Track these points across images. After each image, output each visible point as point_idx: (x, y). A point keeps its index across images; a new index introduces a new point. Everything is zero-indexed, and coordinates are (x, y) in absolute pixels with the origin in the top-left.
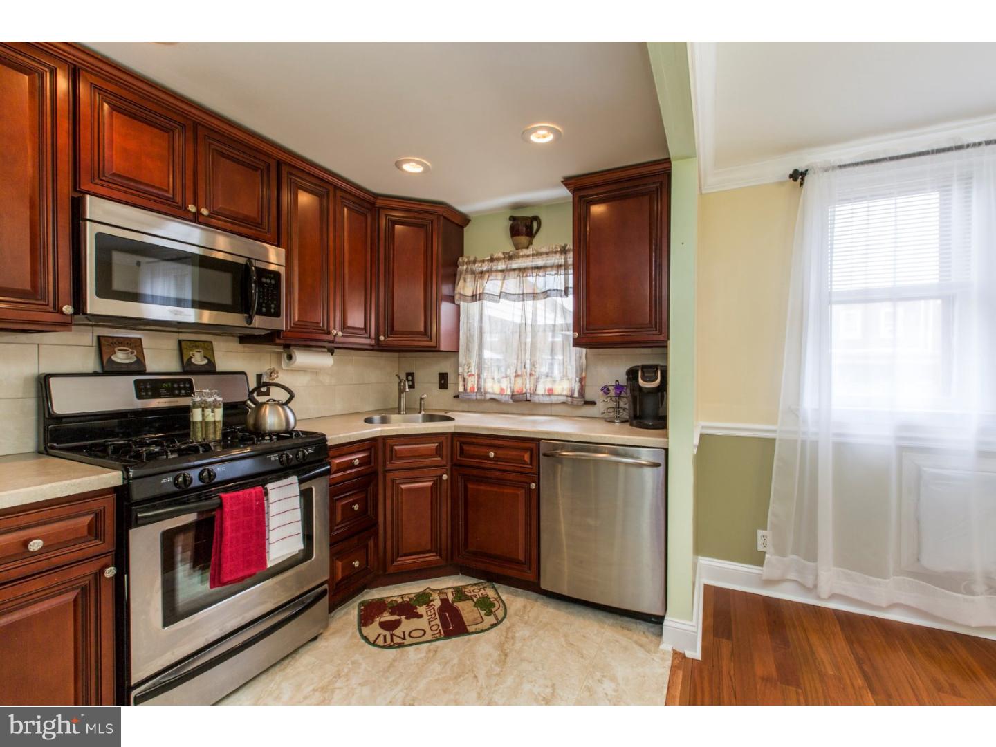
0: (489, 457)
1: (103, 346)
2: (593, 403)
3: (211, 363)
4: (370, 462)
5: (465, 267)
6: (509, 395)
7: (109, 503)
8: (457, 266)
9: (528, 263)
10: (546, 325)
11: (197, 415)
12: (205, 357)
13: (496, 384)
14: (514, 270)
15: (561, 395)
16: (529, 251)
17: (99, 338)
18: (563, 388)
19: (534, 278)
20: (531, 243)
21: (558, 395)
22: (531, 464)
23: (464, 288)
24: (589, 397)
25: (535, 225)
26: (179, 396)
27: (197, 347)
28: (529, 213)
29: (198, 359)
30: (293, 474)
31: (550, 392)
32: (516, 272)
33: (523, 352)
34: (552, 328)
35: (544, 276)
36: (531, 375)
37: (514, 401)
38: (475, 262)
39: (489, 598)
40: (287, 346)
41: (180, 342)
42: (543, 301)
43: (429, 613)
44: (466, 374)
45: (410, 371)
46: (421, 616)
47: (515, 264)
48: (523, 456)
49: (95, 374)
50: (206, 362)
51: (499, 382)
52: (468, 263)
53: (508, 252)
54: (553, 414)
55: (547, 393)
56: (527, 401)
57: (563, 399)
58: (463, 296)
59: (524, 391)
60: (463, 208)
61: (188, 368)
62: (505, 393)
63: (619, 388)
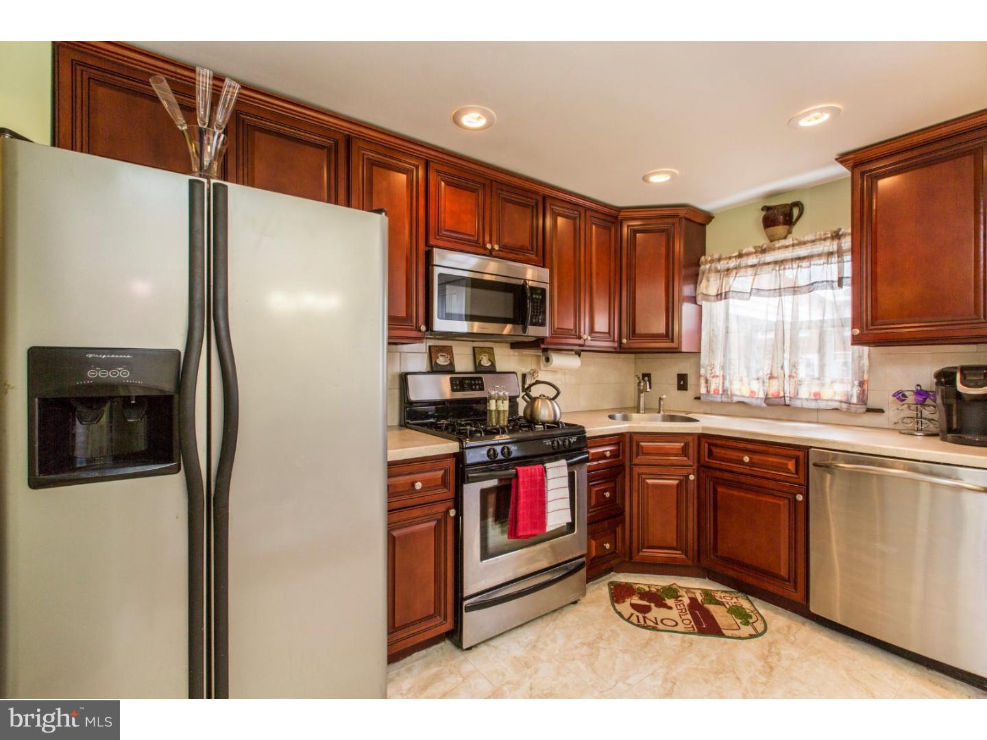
0: (743, 461)
1: (432, 352)
2: (881, 411)
3: (493, 365)
4: (618, 456)
5: (708, 266)
6: (761, 398)
7: (451, 464)
8: (699, 265)
9: (788, 254)
10: (810, 322)
11: (492, 405)
12: (489, 360)
13: (745, 386)
14: (768, 264)
15: (832, 400)
16: (789, 241)
17: (430, 347)
18: (835, 393)
19: (795, 271)
20: (789, 232)
21: (828, 400)
22: (797, 472)
23: (707, 288)
24: (872, 403)
25: (796, 212)
26: (475, 390)
27: (484, 352)
28: (788, 200)
29: (485, 362)
30: (562, 458)
31: (817, 397)
32: (771, 266)
33: (780, 353)
34: (819, 324)
35: (809, 267)
36: (790, 376)
37: (769, 405)
38: (719, 260)
39: (744, 609)
40: (545, 350)
41: (474, 348)
42: (807, 295)
43: (678, 607)
44: (708, 376)
45: (646, 372)
46: (670, 608)
47: (769, 257)
48: (787, 464)
49: (428, 373)
50: (489, 364)
51: (749, 384)
52: (712, 261)
53: (760, 245)
54: (820, 421)
55: (812, 397)
56: (785, 405)
57: (836, 405)
58: (706, 297)
59: (782, 394)
60: (706, 207)
61: (479, 368)
62: (757, 396)
63: (922, 395)
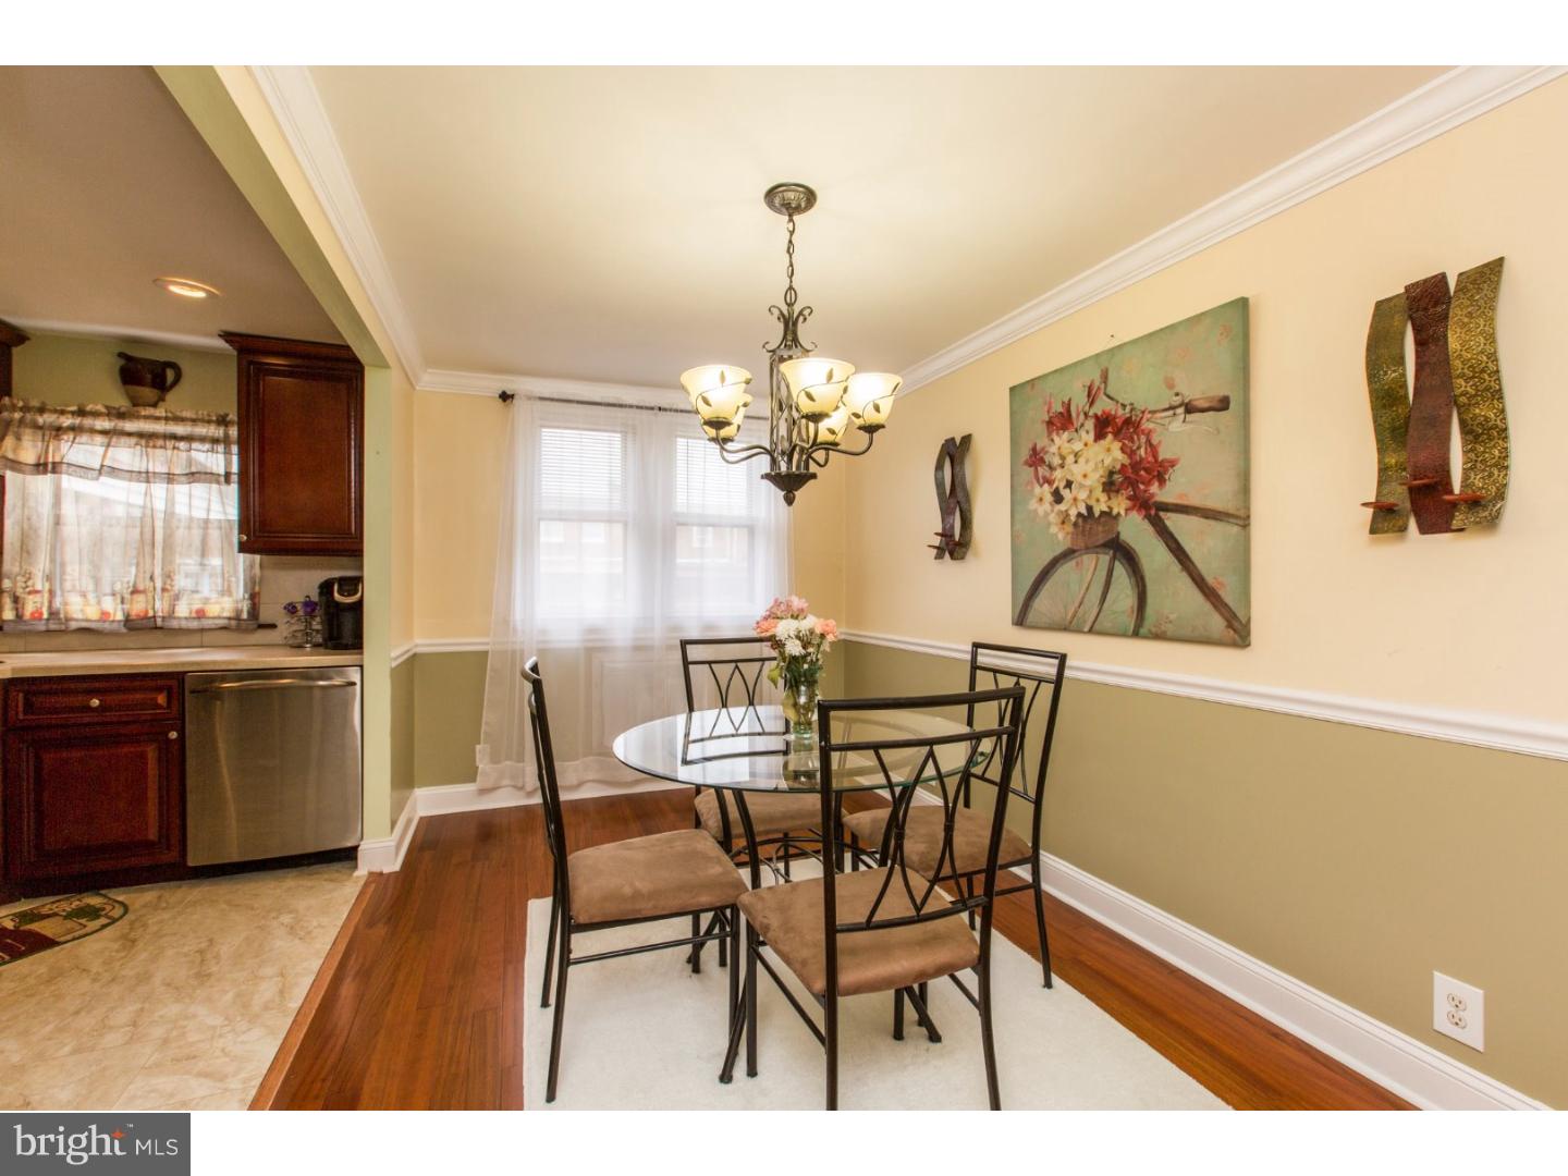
0: (89, 706)
2: (273, 626)
5: (18, 415)
6: (119, 621)
9: (160, 427)
10: (191, 519)
13: (91, 605)
14: (130, 434)
15: (219, 618)
16: (161, 412)
18: (223, 609)
19: (169, 452)
20: (162, 399)
21: (214, 618)
22: (169, 706)
23: (16, 450)
24: (264, 617)
25: (170, 374)
28: (162, 357)
31: (200, 614)
32: (133, 440)
33: (148, 560)
34: (202, 525)
35: (189, 451)
36: (164, 590)
37: (130, 629)
38: (42, 410)
39: (91, 906)
42: (188, 486)
44: (20, 592)
47: (130, 426)
48: (155, 699)
51: (99, 603)
52: (25, 409)
53: (117, 406)
54: (204, 644)
55: (194, 615)
56: (156, 628)
57: (222, 622)
58: (13, 464)
59: (151, 614)
60: (16, 321)
62: (111, 619)
63: (310, 606)
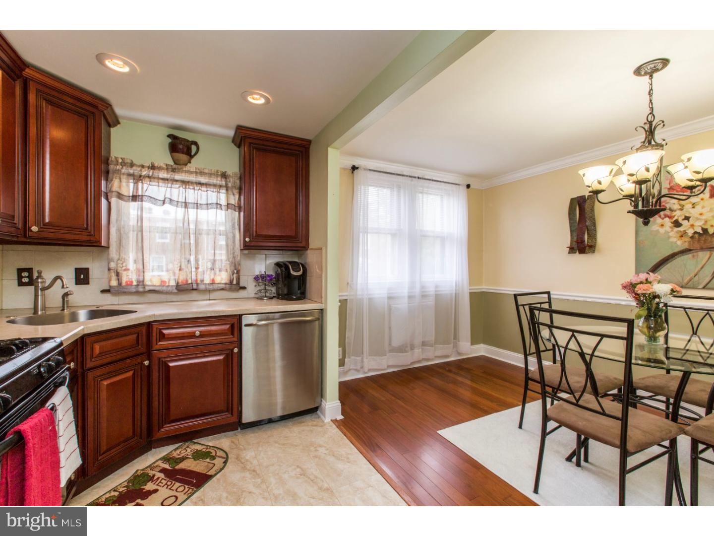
2: (246, 288)
6: (173, 286)
8: (108, 164)
10: (208, 230)
14: (177, 181)
15: (220, 284)
18: (222, 279)
19: (197, 192)
20: (190, 162)
23: (119, 187)
24: (243, 283)
28: (189, 138)
31: (213, 282)
32: (179, 185)
33: (187, 251)
34: (213, 232)
35: (207, 191)
37: (179, 290)
43: (161, 484)
44: (119, 270)
46: (156, 491)
47: (177, 177)
53: (168, 164)
54: (215, 298)
56: (193, 289)
57: (222, 286)
59: (190, 282)
62: (167, 284)
